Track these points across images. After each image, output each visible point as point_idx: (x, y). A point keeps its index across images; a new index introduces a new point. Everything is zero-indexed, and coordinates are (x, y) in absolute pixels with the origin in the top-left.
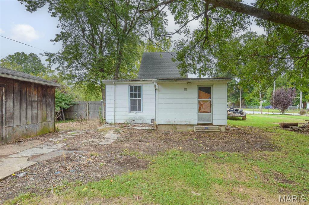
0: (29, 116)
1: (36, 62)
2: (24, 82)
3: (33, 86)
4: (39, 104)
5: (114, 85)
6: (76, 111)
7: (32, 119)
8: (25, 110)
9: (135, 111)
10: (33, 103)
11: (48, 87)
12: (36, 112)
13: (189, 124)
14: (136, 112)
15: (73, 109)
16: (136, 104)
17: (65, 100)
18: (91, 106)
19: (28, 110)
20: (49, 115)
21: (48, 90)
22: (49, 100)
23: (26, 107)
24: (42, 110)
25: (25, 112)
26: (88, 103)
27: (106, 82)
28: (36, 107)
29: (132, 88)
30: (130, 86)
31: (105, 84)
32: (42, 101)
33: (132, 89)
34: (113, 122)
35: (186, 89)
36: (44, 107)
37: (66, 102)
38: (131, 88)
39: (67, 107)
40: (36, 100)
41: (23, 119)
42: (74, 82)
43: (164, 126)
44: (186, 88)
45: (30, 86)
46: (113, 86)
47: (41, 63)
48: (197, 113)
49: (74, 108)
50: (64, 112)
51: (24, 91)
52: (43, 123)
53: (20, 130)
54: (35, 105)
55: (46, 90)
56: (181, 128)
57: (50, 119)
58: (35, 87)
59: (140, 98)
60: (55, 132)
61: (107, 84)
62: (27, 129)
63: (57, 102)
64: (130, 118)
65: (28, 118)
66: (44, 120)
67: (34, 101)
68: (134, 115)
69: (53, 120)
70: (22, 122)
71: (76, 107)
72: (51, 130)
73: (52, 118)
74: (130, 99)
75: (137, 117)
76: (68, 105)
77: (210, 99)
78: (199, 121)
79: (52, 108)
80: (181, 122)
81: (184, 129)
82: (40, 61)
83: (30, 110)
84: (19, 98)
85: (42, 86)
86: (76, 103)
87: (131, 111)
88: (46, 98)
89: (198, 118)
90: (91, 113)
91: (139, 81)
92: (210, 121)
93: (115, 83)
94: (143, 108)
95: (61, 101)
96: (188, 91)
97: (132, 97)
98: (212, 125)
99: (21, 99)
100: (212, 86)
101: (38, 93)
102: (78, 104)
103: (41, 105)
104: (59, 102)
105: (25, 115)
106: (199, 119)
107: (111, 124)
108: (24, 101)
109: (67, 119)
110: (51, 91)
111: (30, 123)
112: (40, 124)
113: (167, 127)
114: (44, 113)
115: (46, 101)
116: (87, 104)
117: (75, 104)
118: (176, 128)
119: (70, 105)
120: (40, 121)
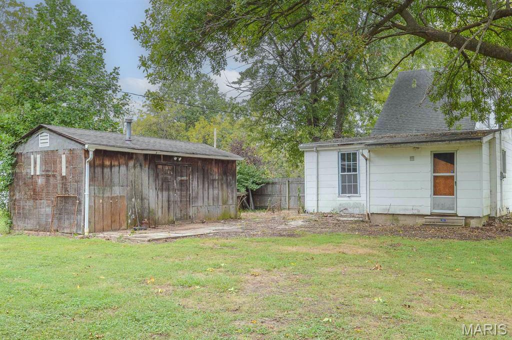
0: (211, 197)
1: (210, 93)
2: (206, 159)
3: (214, 162)
4: (220, 183)
5: (316, 152)
6: (270, 195)
7: (213, 200)
8: (207, 190)
9: (349, 193)
10: (214, 182)
11: (228, 161)
12: (217, 192)
13: (417, 213)
14: (350, 195)
15: (266, 191)
16: (350, 181)
17: (253, 176)
18: (293, 186)
19: (209, 190)
20: (230, 196)
21: (229, 166)
22: (230, 178)
23: (208, 186)
24: (222, 189)
25: (207, 192)
26: (289, 181)
27: (306, 148)
28: (217, 186)
29: (343, 155)
30: (340, 153)
31: (303, 152)
32: (222, 179)
33: (343, 157)
34: (316, 211)
35: (412, 158)
36: (225, 186)
37: (255, 179)
38: (341, 156)
39: (255, 187)
40: (217, 178)
41: (206, 200)
42: (268, 145)
43: (379, 216)
44: (414, 157)
45: (211, 163)
46: (315, 154)
47: (219, 92)
48: (431, 195)
49: (267, 189)
50: (252, 196)
51: (206, 168)
52: (224, 206)
53: (203, 211)
54: (216, 184)
55: (227, 166)
56: (405, 220)
57: (230, 202)
58: (216, 163)
59: (356, 172)
60: (236, 218)
61: (306, 151)
62: (208, 211)
63: (242, 180)
64: (340, 205)
65: (210, 199)
66: (225, 202)
67: (215, 180)
68: (347, 200)
69: (235, 204)
70: (205, 202)
71: (270, 188)
72: (233, 216)
73: (233, 200)
74: (340, 173)
75: (352, 202)
76: (257, 184)
77: (453, 172)
78: (433, 209)
79: (233, 188)
80: (405, 209)
81: (410, 222)
82: (217, 89)
83: (212, 189)
84: (202, 176)
85: (222, 161)
86: (271, 181)
87: (342, 193)
88: (227, 176)
89: (432, 205)
90: (293, 198)
91: (352, 144)
92: (453, 210)
93: (318, 149)
94: (361, 188)
95: (248, 177)
96: (416, 161)
97: (343, 170)
98: (456, 215)
99: (204, 178)
100: (457, 151)
101: (218, 172)
102: (273, 183)
103: (222, 184)
104: (244, 179)
105: (207, 195)
106: (434, 206)
107: (311, 214)
108: (206, 180)
109: (256, 208)
110: (232, 166)
111: (212, 204)
112: (221, 206)
113: (384, 217)
114: (224, 194)
115: (227, 179)
116: (287, 183)
117: (268, 183)
118: (397, 220)
119: (260, 184)
120: (220, 203)
